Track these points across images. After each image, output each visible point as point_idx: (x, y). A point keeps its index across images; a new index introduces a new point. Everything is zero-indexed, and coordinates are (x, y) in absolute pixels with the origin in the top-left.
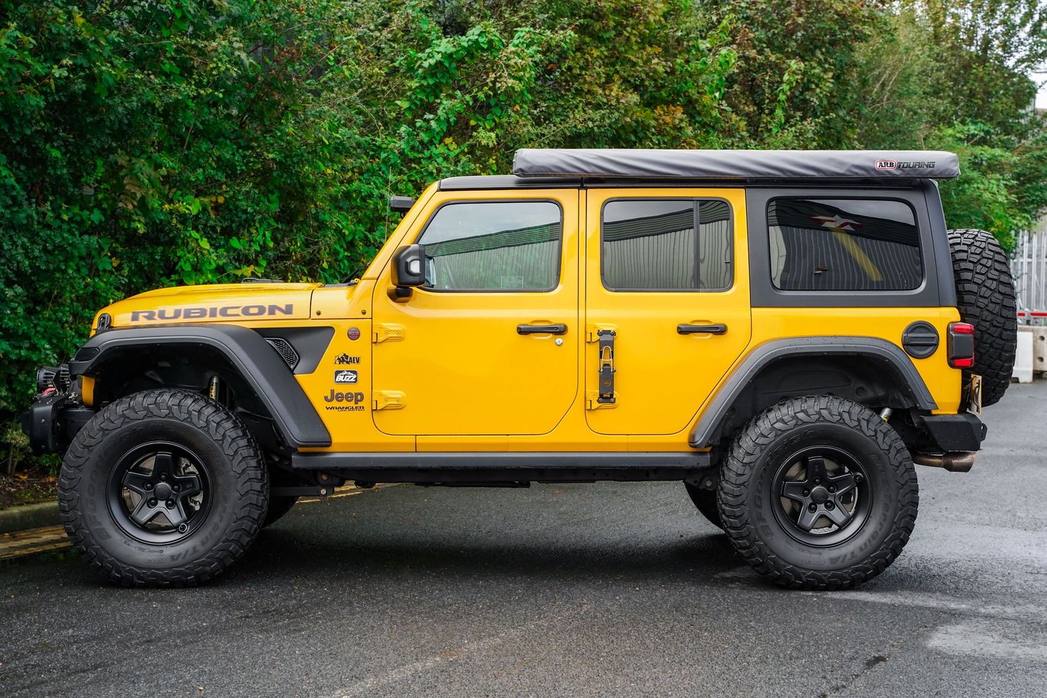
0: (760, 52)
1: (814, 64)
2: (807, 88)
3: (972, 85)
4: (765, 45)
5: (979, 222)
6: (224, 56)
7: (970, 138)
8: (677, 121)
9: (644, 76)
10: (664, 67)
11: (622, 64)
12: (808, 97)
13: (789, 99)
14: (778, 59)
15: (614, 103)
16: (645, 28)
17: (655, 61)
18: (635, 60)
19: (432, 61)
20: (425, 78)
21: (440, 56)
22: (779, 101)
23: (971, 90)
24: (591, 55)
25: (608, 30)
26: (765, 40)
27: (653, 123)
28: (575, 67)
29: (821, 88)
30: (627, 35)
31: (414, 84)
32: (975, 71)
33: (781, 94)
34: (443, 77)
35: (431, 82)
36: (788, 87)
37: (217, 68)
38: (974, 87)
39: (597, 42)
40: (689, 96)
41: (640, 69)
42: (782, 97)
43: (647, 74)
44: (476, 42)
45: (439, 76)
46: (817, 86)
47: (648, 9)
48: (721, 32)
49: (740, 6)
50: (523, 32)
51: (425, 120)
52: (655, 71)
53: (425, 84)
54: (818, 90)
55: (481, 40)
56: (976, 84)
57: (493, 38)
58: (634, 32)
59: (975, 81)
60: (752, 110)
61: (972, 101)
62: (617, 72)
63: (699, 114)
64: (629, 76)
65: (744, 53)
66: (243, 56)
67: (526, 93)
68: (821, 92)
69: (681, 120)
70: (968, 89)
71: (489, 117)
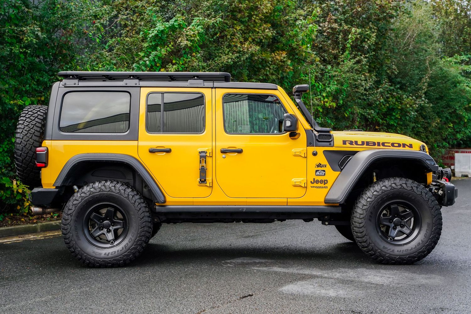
0: (341, 25)
1: (367, 30)
2: (363, 41)
3: (465, 36)
4: (343, 22)
5: (465, 102)
6: (31, 34)
7: (462, 61)
8: (282, 58)
9: (262, 38)
10: (272, 33)
11: (253, 33)
12: (364, 45)
13: (352, 46)
14: (348, 28)
15: (246, 50)
16: (262, 16)
17: (266, 31)
18: (258, 30)
19: (153, 34)
20: (151, 42)
21: (156, 31)
22: (347, 48)
23: (464, 39)
24: (236, 29)
25: (244, 17)
26: (343, 19)
27: (270, 59)
28: (228, 35)
29: (370, 41)
30: (254, 19)
31: (146, 45)
32: (465, 30)
33: (348, 44)
34: (159, 41)
35: (153, 43)
36: (351, 41)
37: (27, 39)
38: (465, 38)
39: (240, 23)
40: (292, 47)
41: (260, 35)
42: (348, 45)
43: (263, 37)
44: (173, 25)
45: (157, 41)
46: (368, 40)
47: (263, 7)
48: (313, 16)
49: (330, 4)
50: (196, 20)
51: (144, 61)
52: (267, 35)
53: (151, 44)
54: (369, 42)
55: (175, 24)
56: (467, 36)
57: (180, 23)
58: (257, 18)
59: (466, 35)
60: (335, 52)
61: (465, 44)
62: (250, 36)
63: (297, 54)
64: (255, 38)
65: (331, 26)
66: (40, 34)
67: (198, 47)
68: (370, 43)
69: (284, 58)
70: (462, 38)
71: (182, 58)
